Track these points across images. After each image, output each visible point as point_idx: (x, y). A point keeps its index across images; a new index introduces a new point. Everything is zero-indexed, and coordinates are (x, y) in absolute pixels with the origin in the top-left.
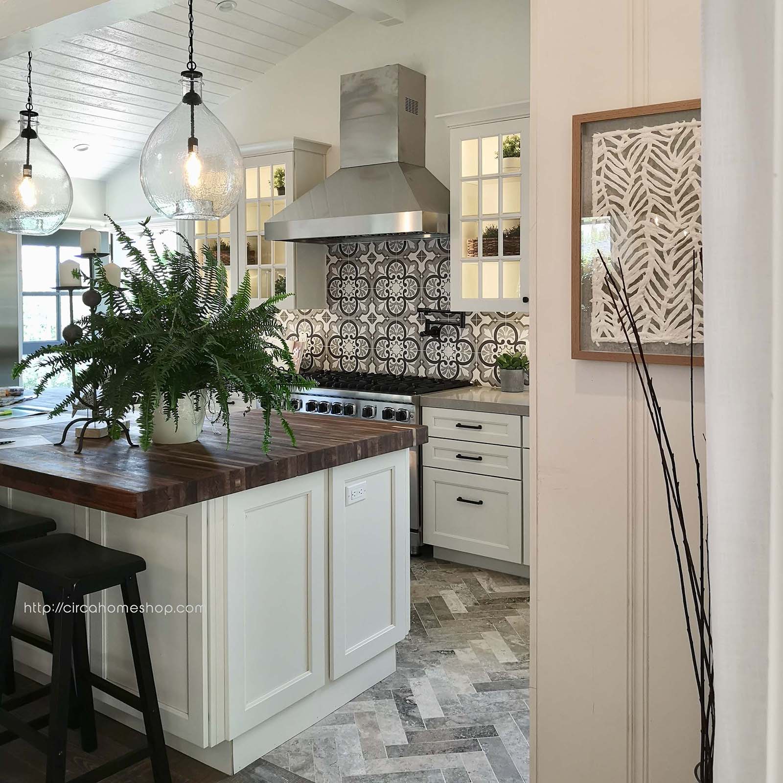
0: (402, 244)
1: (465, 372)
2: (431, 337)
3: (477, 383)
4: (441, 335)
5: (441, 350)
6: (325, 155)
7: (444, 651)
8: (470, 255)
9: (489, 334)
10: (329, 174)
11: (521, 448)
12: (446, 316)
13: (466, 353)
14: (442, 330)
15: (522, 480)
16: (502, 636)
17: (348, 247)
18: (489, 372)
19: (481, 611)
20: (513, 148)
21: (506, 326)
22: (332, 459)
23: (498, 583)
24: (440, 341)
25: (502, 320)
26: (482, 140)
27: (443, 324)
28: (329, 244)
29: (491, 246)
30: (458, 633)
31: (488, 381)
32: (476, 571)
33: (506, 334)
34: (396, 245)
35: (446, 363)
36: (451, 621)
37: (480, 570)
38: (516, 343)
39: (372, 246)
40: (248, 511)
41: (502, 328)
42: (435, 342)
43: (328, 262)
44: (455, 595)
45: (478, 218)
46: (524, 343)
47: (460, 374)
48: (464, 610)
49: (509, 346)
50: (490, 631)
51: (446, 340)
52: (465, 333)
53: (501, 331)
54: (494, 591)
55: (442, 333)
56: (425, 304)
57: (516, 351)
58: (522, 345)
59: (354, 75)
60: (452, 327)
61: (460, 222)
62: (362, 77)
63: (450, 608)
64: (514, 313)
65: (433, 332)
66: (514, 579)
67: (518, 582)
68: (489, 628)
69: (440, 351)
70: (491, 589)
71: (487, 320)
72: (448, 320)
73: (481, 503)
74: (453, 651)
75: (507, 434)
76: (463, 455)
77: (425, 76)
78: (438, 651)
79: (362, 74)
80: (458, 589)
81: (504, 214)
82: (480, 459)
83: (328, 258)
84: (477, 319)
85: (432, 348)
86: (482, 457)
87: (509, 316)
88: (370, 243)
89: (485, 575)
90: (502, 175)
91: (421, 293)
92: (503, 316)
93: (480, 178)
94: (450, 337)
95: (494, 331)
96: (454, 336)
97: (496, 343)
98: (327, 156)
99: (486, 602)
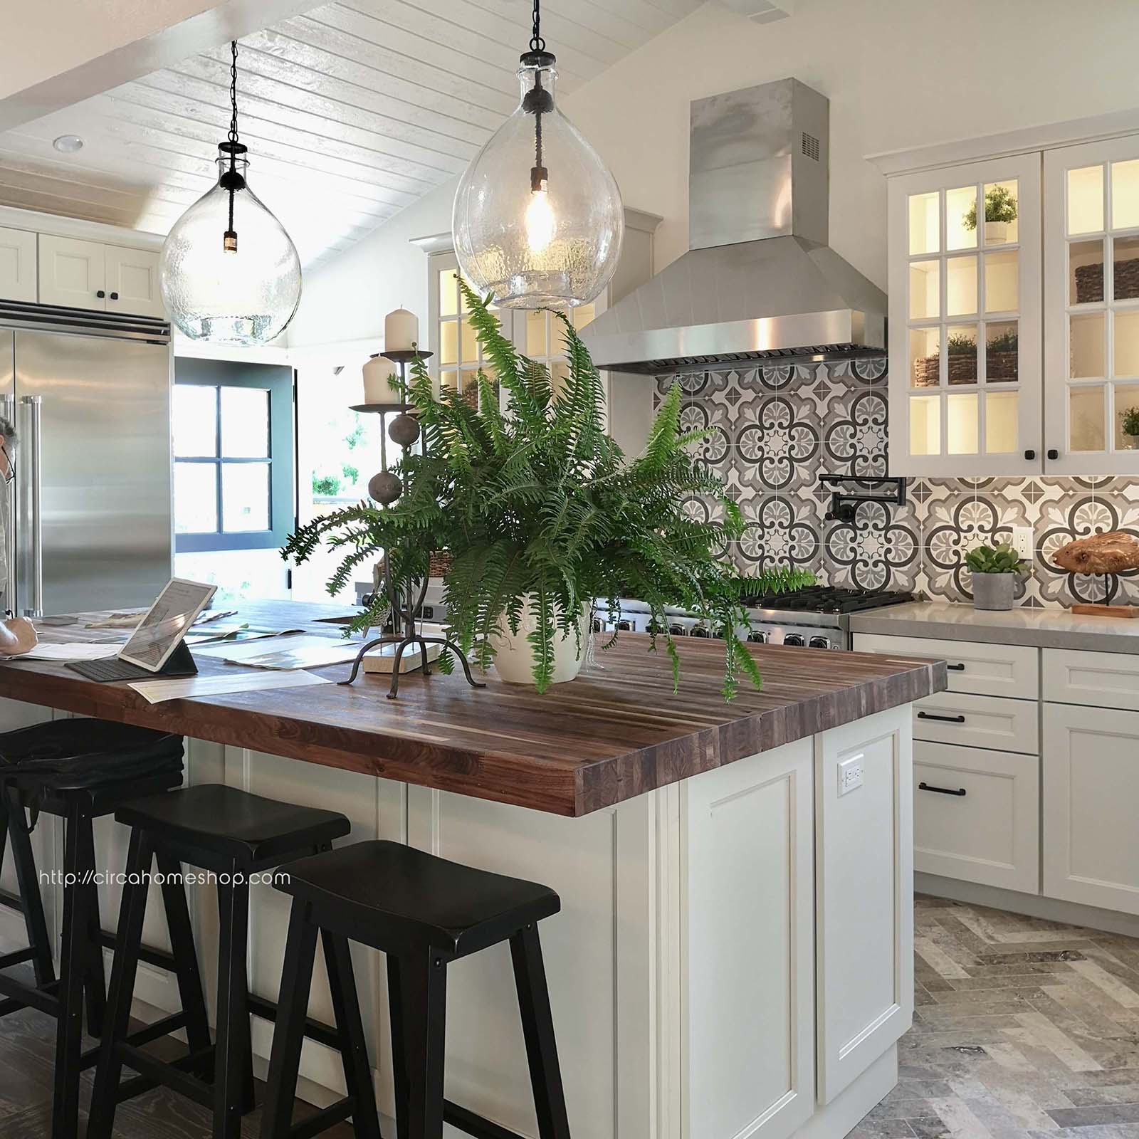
0: (786, 372)
1: (900, 579)
2: (838, 522)
3: (922, 597)
4: (857, 518)
5: (857, 542)
6: (653, 234)
7: (964, 1048)
8: (921, 384)
9: (944, 515)
10: (660, 266)
11: (1040, 701)
12: (867, 487)
13: (903, 547)
14: (858, 511)
15: (1040, 756)
16: (1053, 1021)
17: (692, 379)
18: (944, 579)
19: (993, 976)
20: (997, 206)
21: (976, 502)
22: (829, 713)
23: (997, 927)
24: (855, 528)
25: (968, 493)
26: (946, 194)
27: (862, 499)
28: (658, 376)
29: (959, 368)
30: (973, 1014)
31: (944, 593)
32: (949, 906)
33: (976, 515)
34: (776, 373)
35: (866, 564)
36: (949, 993)
37: (955, 904)
38: (994, 530)
39: (733, 378)
40: (714, 805)
41: (969, 506)
42: (845, 530)
43: (656, 405)
44: (934, 946)
45: (942, 322)
46: (1010, 530)
47: (891, 582)
48: (963, 975)
49: (982, 535)
50: (1026, 1011)
51: (866, 526)
52: (900, 514)
53: (967, 510)
54: (998, 941)
55: (859, 515)
56: (827, 469)
57: (995, 543)
58: (1005, 534)
59: (714, 99)
60: (877, 505)
61: (907, 328)
62: (728, 103)
63: (937, 970)
64: (990, 480)
65: (844, 513)
66: (1021, 920)
67: (1031, 925)
68: (1020, 1007)
69: (854, 545)
70: (991, 938)
71: (940, 493)
72: (871, 493)
73: (962, 792)
74: (979, 1048)
75: (1012, 677)
76: (927, 713)
77: (828, 100)
78: (954, 1048)
79: (728, 97)
80: (935, 936)
81: (986, 313)
82: (961, 719)
83: (656, 397)
84: (923, 492)
85: (841, 540)
86: (965, 716)
87: (980, 486)
88: (730, 372)
89: (969, 913)
90: (984, 249)
91: (821, 451)
92: (971, 486)
93: (943, 256)
94: (874, 522)
95: (953, 510)
96: (881, 520)
97: (957, 529)
98: (655, 235)
99: (993, 960)
